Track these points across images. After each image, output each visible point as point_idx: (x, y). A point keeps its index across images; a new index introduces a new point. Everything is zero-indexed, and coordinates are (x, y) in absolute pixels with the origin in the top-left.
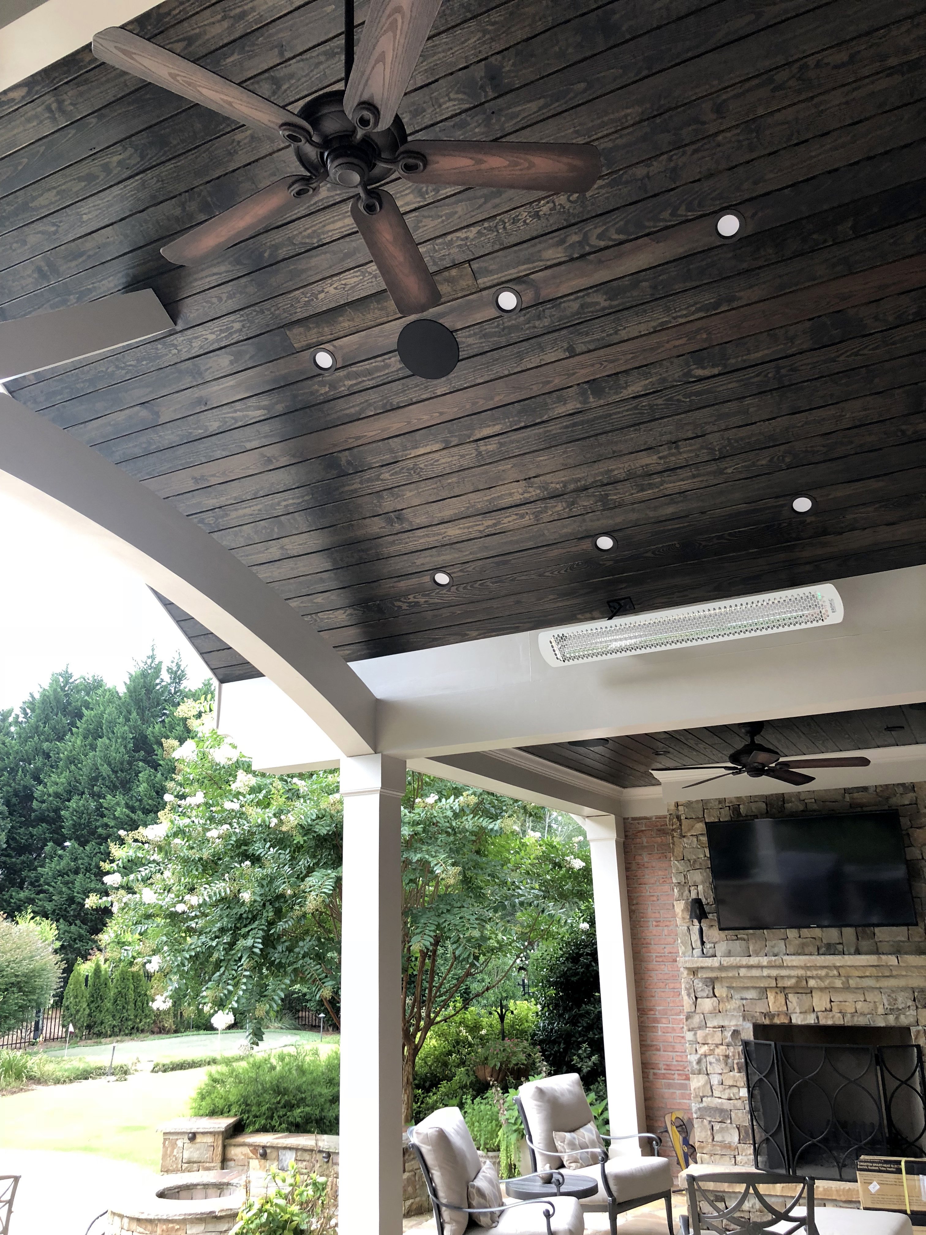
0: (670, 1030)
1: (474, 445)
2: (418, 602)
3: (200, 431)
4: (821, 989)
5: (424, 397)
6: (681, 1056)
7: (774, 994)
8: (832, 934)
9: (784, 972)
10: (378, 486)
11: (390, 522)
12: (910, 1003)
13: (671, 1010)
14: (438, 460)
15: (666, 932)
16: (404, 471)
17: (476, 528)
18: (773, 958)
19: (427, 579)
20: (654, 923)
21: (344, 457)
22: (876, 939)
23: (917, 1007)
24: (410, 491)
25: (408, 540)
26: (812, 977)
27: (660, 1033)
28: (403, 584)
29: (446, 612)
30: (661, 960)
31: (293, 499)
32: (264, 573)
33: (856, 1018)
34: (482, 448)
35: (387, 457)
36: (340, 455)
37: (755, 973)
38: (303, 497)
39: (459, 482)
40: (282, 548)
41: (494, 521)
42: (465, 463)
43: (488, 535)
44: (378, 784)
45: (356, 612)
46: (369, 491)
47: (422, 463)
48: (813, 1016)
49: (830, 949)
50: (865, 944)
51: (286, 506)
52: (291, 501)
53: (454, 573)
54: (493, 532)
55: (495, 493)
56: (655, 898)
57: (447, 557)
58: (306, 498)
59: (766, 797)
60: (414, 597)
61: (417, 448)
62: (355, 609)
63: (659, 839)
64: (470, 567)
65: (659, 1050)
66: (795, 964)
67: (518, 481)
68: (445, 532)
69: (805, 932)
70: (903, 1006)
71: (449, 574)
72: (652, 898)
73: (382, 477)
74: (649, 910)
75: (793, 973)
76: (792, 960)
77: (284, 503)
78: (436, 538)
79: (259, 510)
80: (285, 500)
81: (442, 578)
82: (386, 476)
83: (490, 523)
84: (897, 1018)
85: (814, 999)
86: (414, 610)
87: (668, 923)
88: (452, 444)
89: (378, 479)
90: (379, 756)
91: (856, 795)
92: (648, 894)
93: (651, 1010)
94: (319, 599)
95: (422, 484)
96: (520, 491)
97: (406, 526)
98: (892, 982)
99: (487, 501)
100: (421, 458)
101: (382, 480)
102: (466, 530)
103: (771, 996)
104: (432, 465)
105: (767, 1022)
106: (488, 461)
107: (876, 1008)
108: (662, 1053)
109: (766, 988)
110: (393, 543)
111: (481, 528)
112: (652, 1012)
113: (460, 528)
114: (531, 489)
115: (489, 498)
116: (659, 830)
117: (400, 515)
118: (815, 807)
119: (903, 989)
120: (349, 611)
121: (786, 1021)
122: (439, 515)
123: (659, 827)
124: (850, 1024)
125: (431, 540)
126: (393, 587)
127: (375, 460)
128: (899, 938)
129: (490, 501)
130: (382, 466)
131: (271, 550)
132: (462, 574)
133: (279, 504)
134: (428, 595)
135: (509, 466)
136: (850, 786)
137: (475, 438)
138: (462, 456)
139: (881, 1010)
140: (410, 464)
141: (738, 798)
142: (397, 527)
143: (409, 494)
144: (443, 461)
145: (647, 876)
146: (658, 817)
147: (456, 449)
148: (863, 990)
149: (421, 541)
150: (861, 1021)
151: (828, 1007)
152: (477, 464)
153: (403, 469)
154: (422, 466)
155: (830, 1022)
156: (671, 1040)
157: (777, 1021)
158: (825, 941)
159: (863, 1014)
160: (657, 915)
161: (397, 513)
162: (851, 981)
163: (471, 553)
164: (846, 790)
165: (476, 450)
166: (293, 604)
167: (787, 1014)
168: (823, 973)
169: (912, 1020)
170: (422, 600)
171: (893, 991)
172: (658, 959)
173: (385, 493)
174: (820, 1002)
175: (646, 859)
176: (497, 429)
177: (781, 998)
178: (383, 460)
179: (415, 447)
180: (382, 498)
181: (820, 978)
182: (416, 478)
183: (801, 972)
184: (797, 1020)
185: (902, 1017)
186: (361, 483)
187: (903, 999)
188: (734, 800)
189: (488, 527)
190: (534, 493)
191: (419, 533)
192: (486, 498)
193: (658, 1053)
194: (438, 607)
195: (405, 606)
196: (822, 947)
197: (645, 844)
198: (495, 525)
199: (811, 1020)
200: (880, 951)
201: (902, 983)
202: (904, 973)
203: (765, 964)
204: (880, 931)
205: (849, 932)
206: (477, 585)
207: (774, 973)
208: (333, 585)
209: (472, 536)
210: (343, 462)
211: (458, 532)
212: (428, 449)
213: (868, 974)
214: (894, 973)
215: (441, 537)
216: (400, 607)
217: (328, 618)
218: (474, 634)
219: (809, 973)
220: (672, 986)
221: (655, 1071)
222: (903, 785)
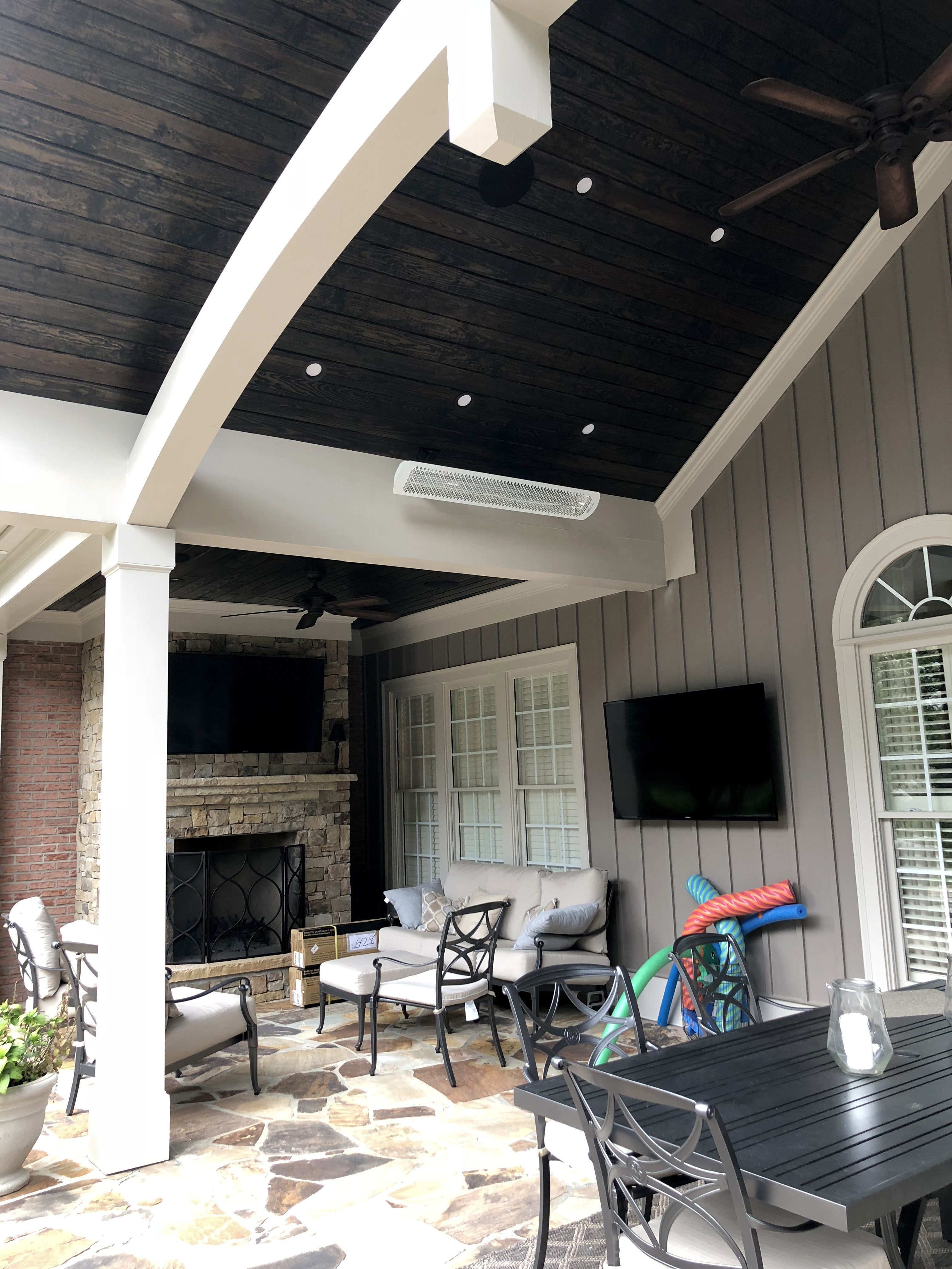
1: (459, 273)
2: (270, 381)
4: (239, 805)
5: (466, 211)
7: (198, 811)
8: (250, 759)
9: (215, 791)
12: (302, 812)
14: (422, 268)
16: (387, 259)
17: (391, 341)
19: (300, 364)
20: (23, 752)
22: (283, 763)
23: (306, 816)
24: (374, 280)
26: (235, 795)
28: (274, 358)
33: (260, 828)
34: (463, 280)
37: (190, 792)
39: (417, 295)
41: (410, 343)
42: (440, 283)
43: (391, 351)
47: (408, 262)
48: (228, 828)
49: (249, 771)
50: (274, 766)
53: (330, 369)
54: (397, 350)
59: (211, 636)
60: (271, 376)
64: (352, 372)
66: (227, 783)
68: (363, 331)
69: (230, 757)
70: (296, 815)
71: (324, 369)
75: (223, 792)
78: (350, 332)
81: (314, 370)
83: (406, 342)
84: (291, 825)
85: (231, 814)
86: (258, 388)
88: (445, 262)
91: (284, 644)
95: (389, 280)
96: (453, 329)
97: (336, 307)
98: (294, 797)
99: (422, 323)
100: (411, 258)
102: (380, 338)
103: (195, 814)
104: (414, 268)
105: (189, 836)
107: (277, 818)
109: (191, 806)
111: (394, 343)
114: (460, 332)
115: (426, 321)
118: (251, 650)
119: (299, 802)
121: (206, 834)
122: (373, 313)
124: (255, 833)
127: (373, 235)
128: (301, 762)
129: (423, 325)
136: (281, 636)
137: (466, 268)
138: (443, 276)
139: (280, 820)
140: (398, 257)
143: (368, 281)
144: (425, 271)
147: (443, 267)
148: (269, 804)
150: (264, 829)
151: (242, 819)
152: (447, 290)
153: (389, 257)
154: (405, 264)
155: (240, 832)
157: (197, 835)
158: (245, 765)
159: (266, 824)
161: (340, 291)
162: (265, 797)
163: (366, 360)
164: (277, 640)
165: (458, 278)
167: (207, 828)
168: (246, 791)
169: (301, 825)
170: (276, 382)
171: (291, 804)
174: (235, 816)
175: (21, 685)
176: (488, 271)
177: (203, 814)
179: (417, 246)
182: (390, 271)
183: (229, 791)
184: (214, 832)
185: (294, 823)
187: (297, 810)
188: (182, 635)
189: (401, 345)
190: (461, 336)
191: (339, 319)
192: (423, 321)
196: (241, 770)
197: (23, 670)
198: (408, 346)
199: (226, 831)
200: (285, 772)
201: (300, 796)
204: (287, 757)
205: (265, 756)
207: (206, 792)
209: (378, 345)
211: (374, 336)
212: (424, 254)
213: (280, 791)
215: (354, 333)
219: (235, 792)
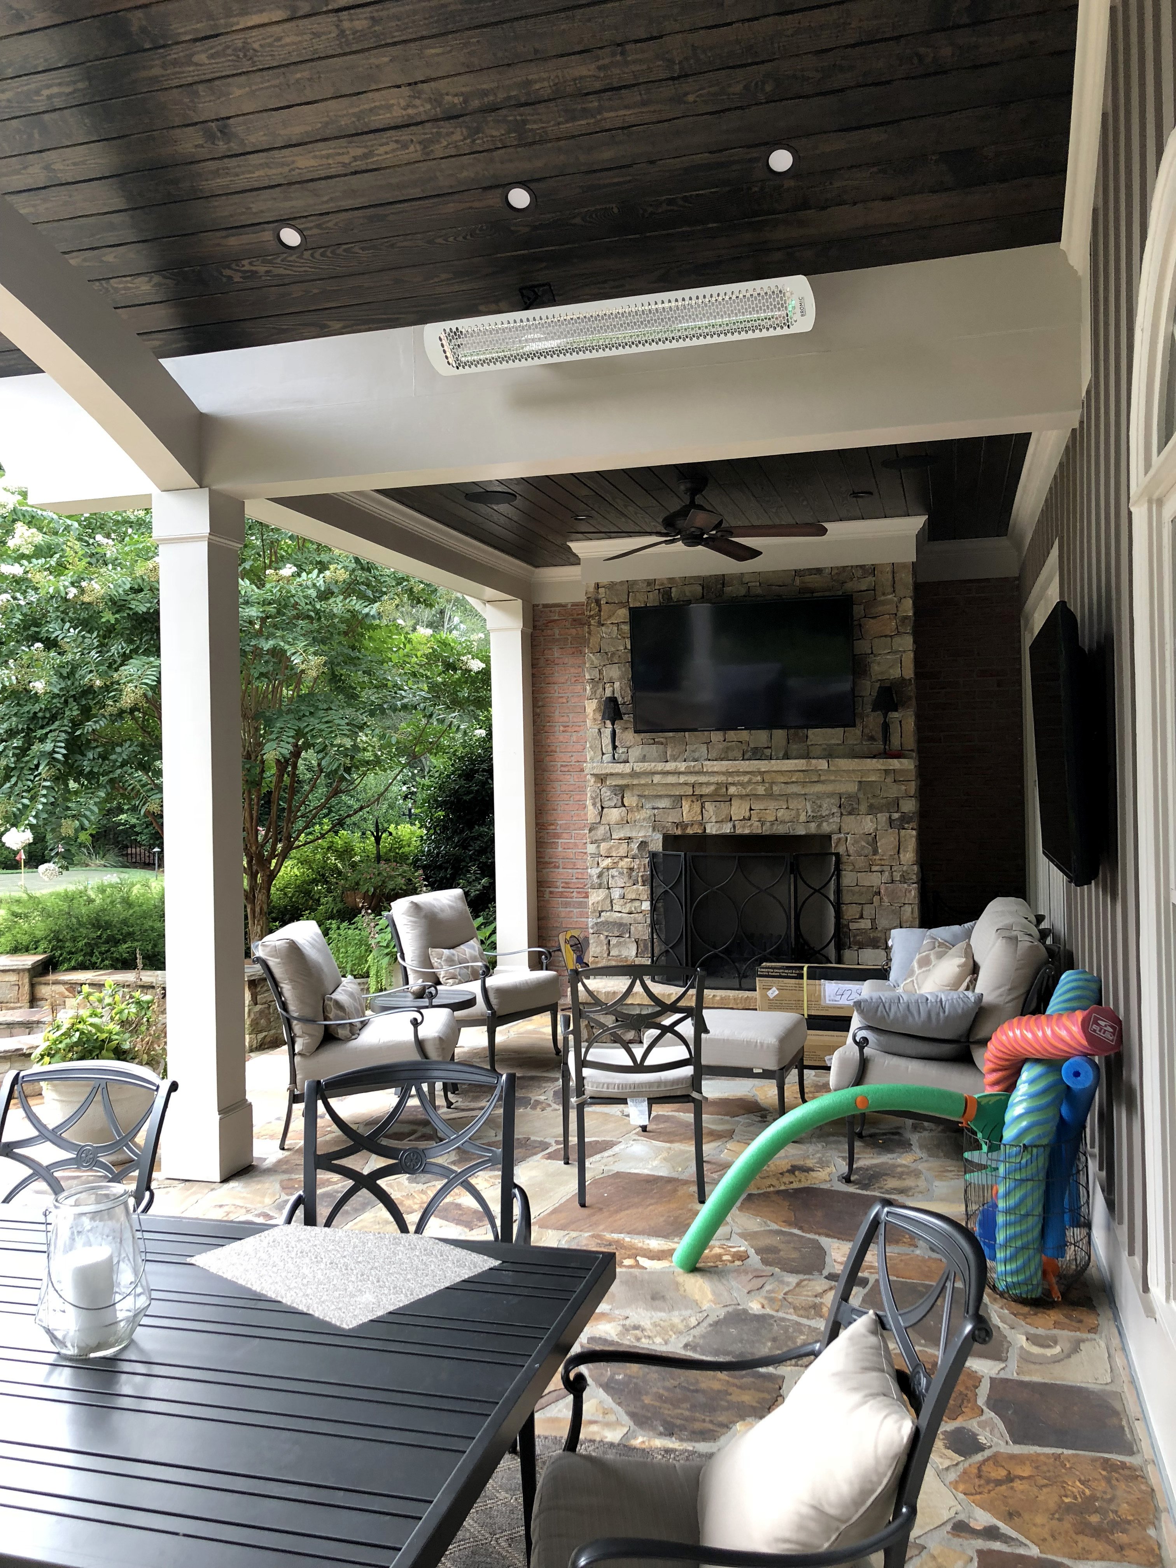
0: (571, 846)
1: (332, 18)
2: (256, 272)
4: (741, 797)
6: (582, 873)
7: (689, 802)
8: (760, 737)
9: (703, 779)
10: (190, 74)
11: (210, 137)
12: (835, 810)
13: (574, 824)
14: (279, 39)
15: (574, 738)
17: (340, 159)
18: (693, 764)
19: (267, 236)
20: (562, 728)
21: (137, 19)
22: (809, 743)
23: (842, 814)
24: (240, 87)
25: (237, 170)
26: (733, 784)
27: (560, 849)
28: (233, 241)
29: (296, 291)
30: (566, 769)
31: (60, 84)
32: (25, 207)
33: (775, 827)
34: (346, 25)
35: (202, 27)
36: (129, 15)
37: (671, 779)
38: (75, 82)
39: (310, 79)
40: (47, 168)
41: (366, 151)
42: (321, 46)
43: (356, 173)
44: (206, 529)
45: (168, 281)
46: (176, 82)
48: (730, 825)
49: (757, 754)
50: (794, 747)
51: (49, 97)
52: (55, 90)
53: (307, 229)
54: (364, 168)
55: (365, 103)
56: (565, 701)
57: (298, 202)
58: (80, 85)
59: (704, 578)
60: (251, 264)
61: (247, 14)
62: (165, 277)
63: (574, 631)
64: (331, 222)
65: (558, 867)
66: (715, 769)
67: (399, 87)
68: (293, 162)
69: (731, 735)
70: (827, 812)
71: (300, 231)
72: (561, 700)
73: (196, 59)
74: (557, 713)
75: (713, 779)
76: (713, 766)
77: (46, 92)
78: (280, 170)
79: (9, 101)
80: (48, 87)
81: (291, 237)
82: (202, 58)
84: (819, 826)
85: (733, 808)
86: (250, 284)
87: (577, 729)
89: (190, 63)
90: (207, 489)
91: (808, 578)
92: (556, 695)
93: (553, 824)
94: (110, 256)
95: (257, 77)
96: (403, 103)
97: (236, 148)
98: (819, 788)
99: (354, 114)
100: (254, 33)
101: (196, 64)
102: (325, 161)
103: (686, 805)
104: (270, 45)
105: (679, 832)
106: (355, 47)
107: (798, 815)
108: (561, 870)
109: (681, 796)
110: (216, 173)
111: (346, 159)
112: (553, 827)
113: (315, 157)
114: (417, 102)
115: (357, 110)
116: (575, 620)
117: (226, 126)
118: (759, 591)
119: (831, 795)
120: (157, 279)
121: (700, 831)
122: (282, 132)
123: (575, 617)
124: (768, 833)
125: (275, 174)
126: (219, 245)
127: (184, 29)
128: (833, 742)
129: (359, 116)
130: (196, 40)
131: (30, 170)
132: (319, 231)
133: (37, 92)
134: (270, 262)
135: (386, 59)
136: (802, 568)
137: (336, 6)
138: (316, 35)
139: (803, 818)
140: (238, 41)
141: (671, 580)
142: (222, 147)
143: (237, 92)
144: (288, 40)
145: (556, 674)
146: (574, 604)
147: (306, 21)
148: (787, 797)
149: (257, 174)
150: (781, 830)
151: (747, 814)
152: (340, 51)
154: (256, 46)
155: (747, 831)
156: (572, 856)
157: (690, 831)
158: (752, 745)
160: (565, 719)
161: (219, 123)
162: (775, 788)
163: (331, 199)
164: (797, 573)
165: (337, 26)
166: (74, 261)
167: (702, 824)
168: (746, 779)
169: (835, 827)
170: (262, 269)
171: (819, 798)
172: (563, 769)
173: (200, 88)
174: (738, 810)
175: (556, 655)
177: (697, 807)
178: (196, 30)
180: (196, 94)
181: (742, 784)
182: (247, 66)
183: (721, 779)
184: (712, 829)
185: (825, 824)
186: (164, 66)
187: (828, 806)
188: (665, 582)
189: (355, 159)
190: (422, 109)
191: (254, 159)
192: (351, 111)
193: (556, 870)
194: (287, 281)
195: (237, 278)
196: (747, 751)
197: (558, 637)
198: (365, 156)
199: (727, 829)
200: (811, 755)
201: (829, 788)
202: (833, 778)
203: (683, 769)
204: (813, 733)
205: (779, 735)
206: (340, 251)
207: (692, 779)
208: (130, 235)
209: (333, 171)
210: (134, 29)
211: (313, 163)
213: (794, 780)
214: (823, 778)
215: (287, 169)
216: (230, 278)
217: (125, 289)
218: (338, 325)
219: (730, 780)
220: (577, 798)
221: (551, 889)
222: (862, 567)
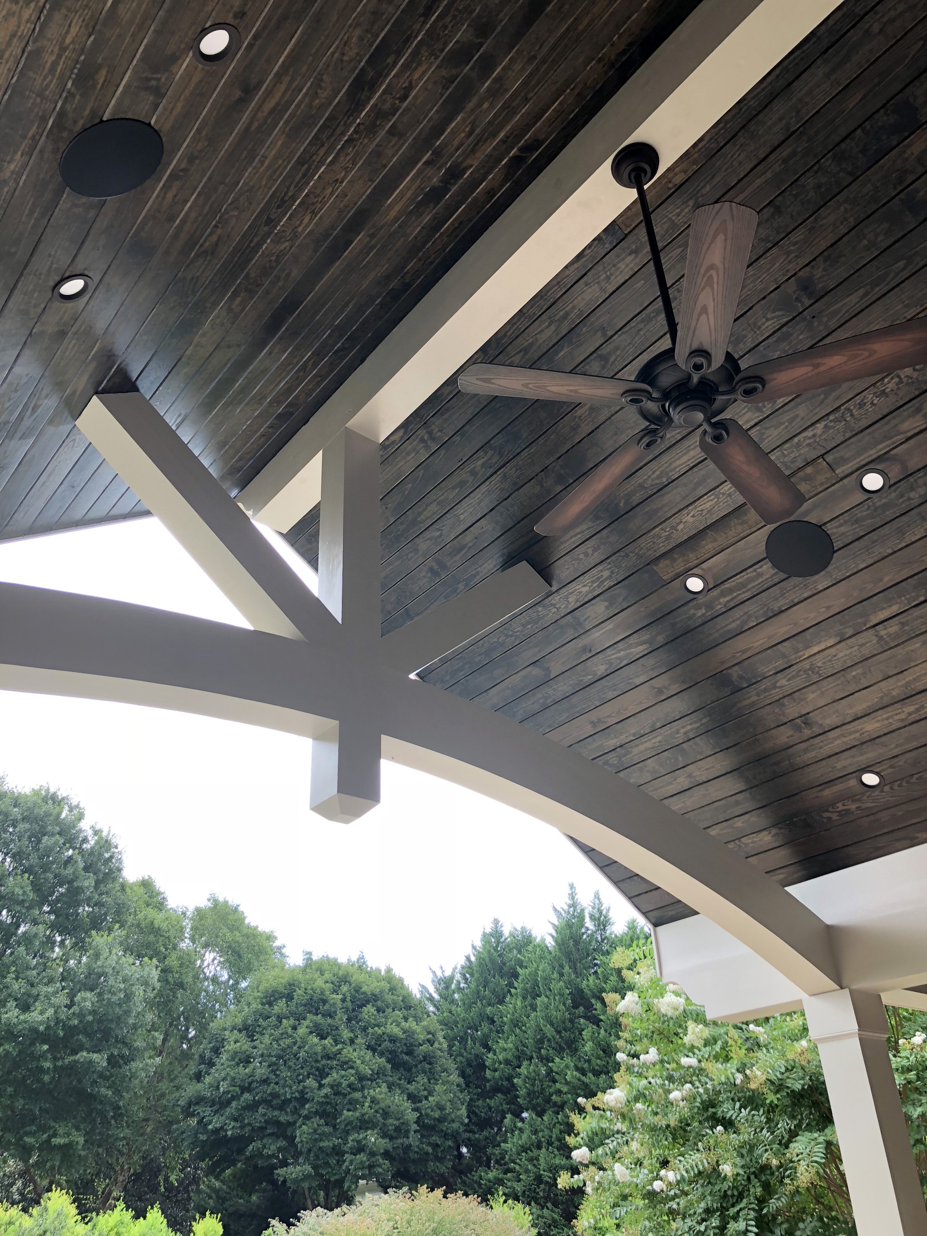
2: (849, 810)
3: (590, 677)
5: (806, 595)
10: (776, 694)
11: (799, 729)
14: (835, 656)
16: (801, 673)
21: (735, 673)
24: (813, 692)
25: (822, 744)
28: (828, 793)
29: (884, 816)
31: (691, 724)
32: (677, 805)
34: (883, 633)
35: (780, 664)
36: (730, 671)
38: (701, 720)
39: (865, 673)
40: (690, 776)
41: (917, 706)
42: (866, 651)
44: (853, 1026)
45: (783, 831)
46: (769, 702)
47: (819, 661)
51: (685, 733)
52: (689, 727)
55: (908, 677)
57: (870, 754)
58: (704, 721)
60: (844, 805)
61: (809, 647)
62: (780, 829)
64: (900, 761)
68: (861, 729)
73: (778, 684)
77: (683, 731)
78: (853, 736)
79: (660, 742)
80: (683, 727)
82: (784, 682)
83: (912, 708)
86: (846, 819)
88: (848, 636)
89: (775, 687)
90: (847, 991)
94: (739, 823)
95: (824, 683)
97: (817, 730)
100: (817, 657)
101: (780, 687)
104: (830, 661)
106: (893, 644)
110: (806, 750)
111: (903, 716)
113: (878, 721)
117: (807, 719)
120: (774, 831)
122: (850, 711)
125: (851, 739)
126: (817, 797)
127: (768, 669)
130: (776, 673)
131: (679, 780)
132: (892, 770)
133: (677, 732)
134: (858, 800)
135: (918, 645)
137: (872, 624)
138: (862, 645)
140: (806, 665)
142: (807, 732)
143: (811, 696)
144: (841, 655)
149: (836, 743)
153: (800, 671)
154: (820, 664)
161: (803, 718)
165: (876, 636)
166: (713, 832)
170: (853, 807)
173: (785, 700)
176: (895, 609)
178: (776, 667)
179: (808, 647)
180: (783, 705)
182: (815, 678)
186: (758, 695)
189: (910, 714)
191: (831, 734)
194: (874, 811)
195: (835, 817)
206: (914, 779)
208: (748, 805)
210: (735, 677)
211: (878, 725)
212: (822, 646)
215: (858, 735)
216: (830, 818)
217: (752, 842)
